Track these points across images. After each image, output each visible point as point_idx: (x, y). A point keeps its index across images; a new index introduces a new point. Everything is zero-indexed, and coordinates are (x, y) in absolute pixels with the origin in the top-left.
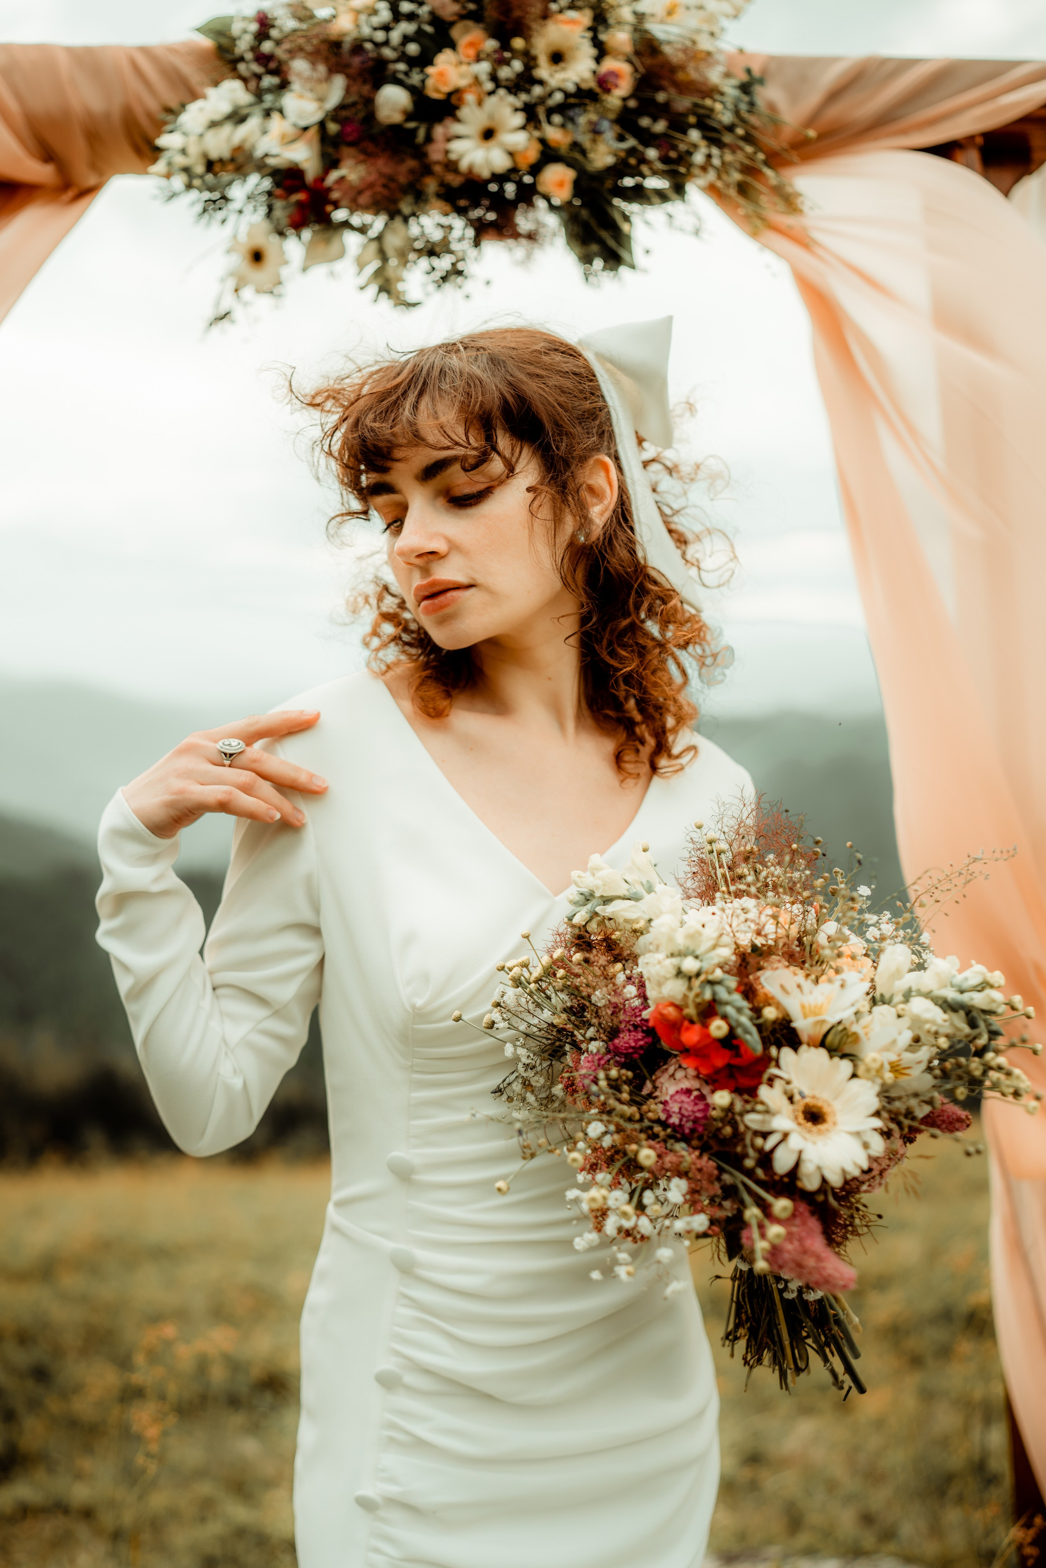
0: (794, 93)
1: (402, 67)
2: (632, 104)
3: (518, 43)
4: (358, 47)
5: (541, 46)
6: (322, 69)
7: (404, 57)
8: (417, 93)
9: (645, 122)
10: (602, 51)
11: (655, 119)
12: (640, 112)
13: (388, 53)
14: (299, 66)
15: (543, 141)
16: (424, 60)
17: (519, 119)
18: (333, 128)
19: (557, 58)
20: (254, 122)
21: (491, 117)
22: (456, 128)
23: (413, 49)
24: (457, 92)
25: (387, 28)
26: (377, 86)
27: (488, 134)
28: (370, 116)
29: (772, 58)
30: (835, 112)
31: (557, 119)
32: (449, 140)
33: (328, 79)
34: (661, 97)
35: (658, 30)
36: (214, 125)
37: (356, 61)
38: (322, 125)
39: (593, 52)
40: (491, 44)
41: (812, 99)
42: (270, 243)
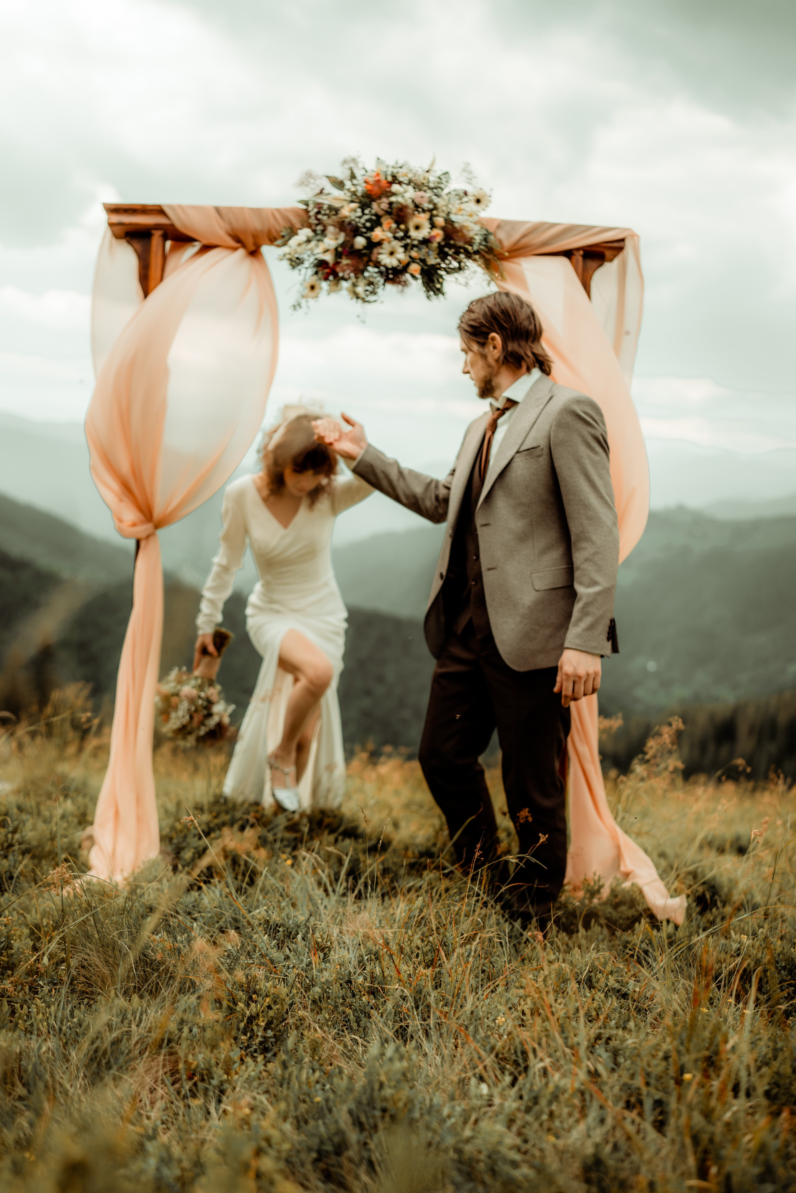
0: (509, 235)
1: (364, 230)
2: (443, 243)
3: (402, 227)
4: (350, 223)
5: (411, 225)
6: (337, 230)
7: (365, 227)
8: (368, 239)
9: (446, 250)
10: (433, 226)
11: (450, 249)
12: (445, 246)
13: (360, 225)
14: (331, 229)
15: (410, 257)
16: (371, 229)
17: (402, 250)
18: (340, 249)
19: (417, 228)
20: (313, 243)
21: (393, 248)
22: (381, 251)
23: (368, 224)
24: (382, 240)
25: (360, 217)
26: (355, 236)
27: (392, 253)
28: (352, 246)
29: (503, 221)
30: (525, 241)
31: (415, 249)
32: (379, 254)
33: (338, 234)
34: (452, 242)
35: (453, 217)
36: (299, 245)
37: (349, 228)
38: (336, 249)
39: (429, 226)
40: (394, 226)
41: (516, 236)
42: (317, 284)
